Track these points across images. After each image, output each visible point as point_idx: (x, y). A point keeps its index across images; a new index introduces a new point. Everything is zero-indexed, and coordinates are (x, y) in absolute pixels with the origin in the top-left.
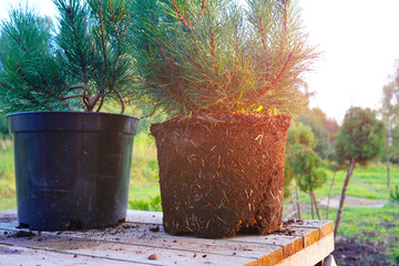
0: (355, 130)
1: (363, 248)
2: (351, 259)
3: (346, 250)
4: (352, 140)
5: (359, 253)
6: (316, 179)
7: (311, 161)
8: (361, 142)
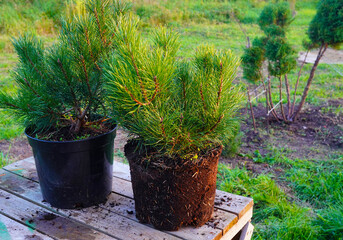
0: (331, 14)
1: (325, 119)
2: (311, 130)
3: (309, 120)
4: (327, 24)
5: (319, 124)
6: (285, 66)
7: (282, 50)
8: (335, 26)
